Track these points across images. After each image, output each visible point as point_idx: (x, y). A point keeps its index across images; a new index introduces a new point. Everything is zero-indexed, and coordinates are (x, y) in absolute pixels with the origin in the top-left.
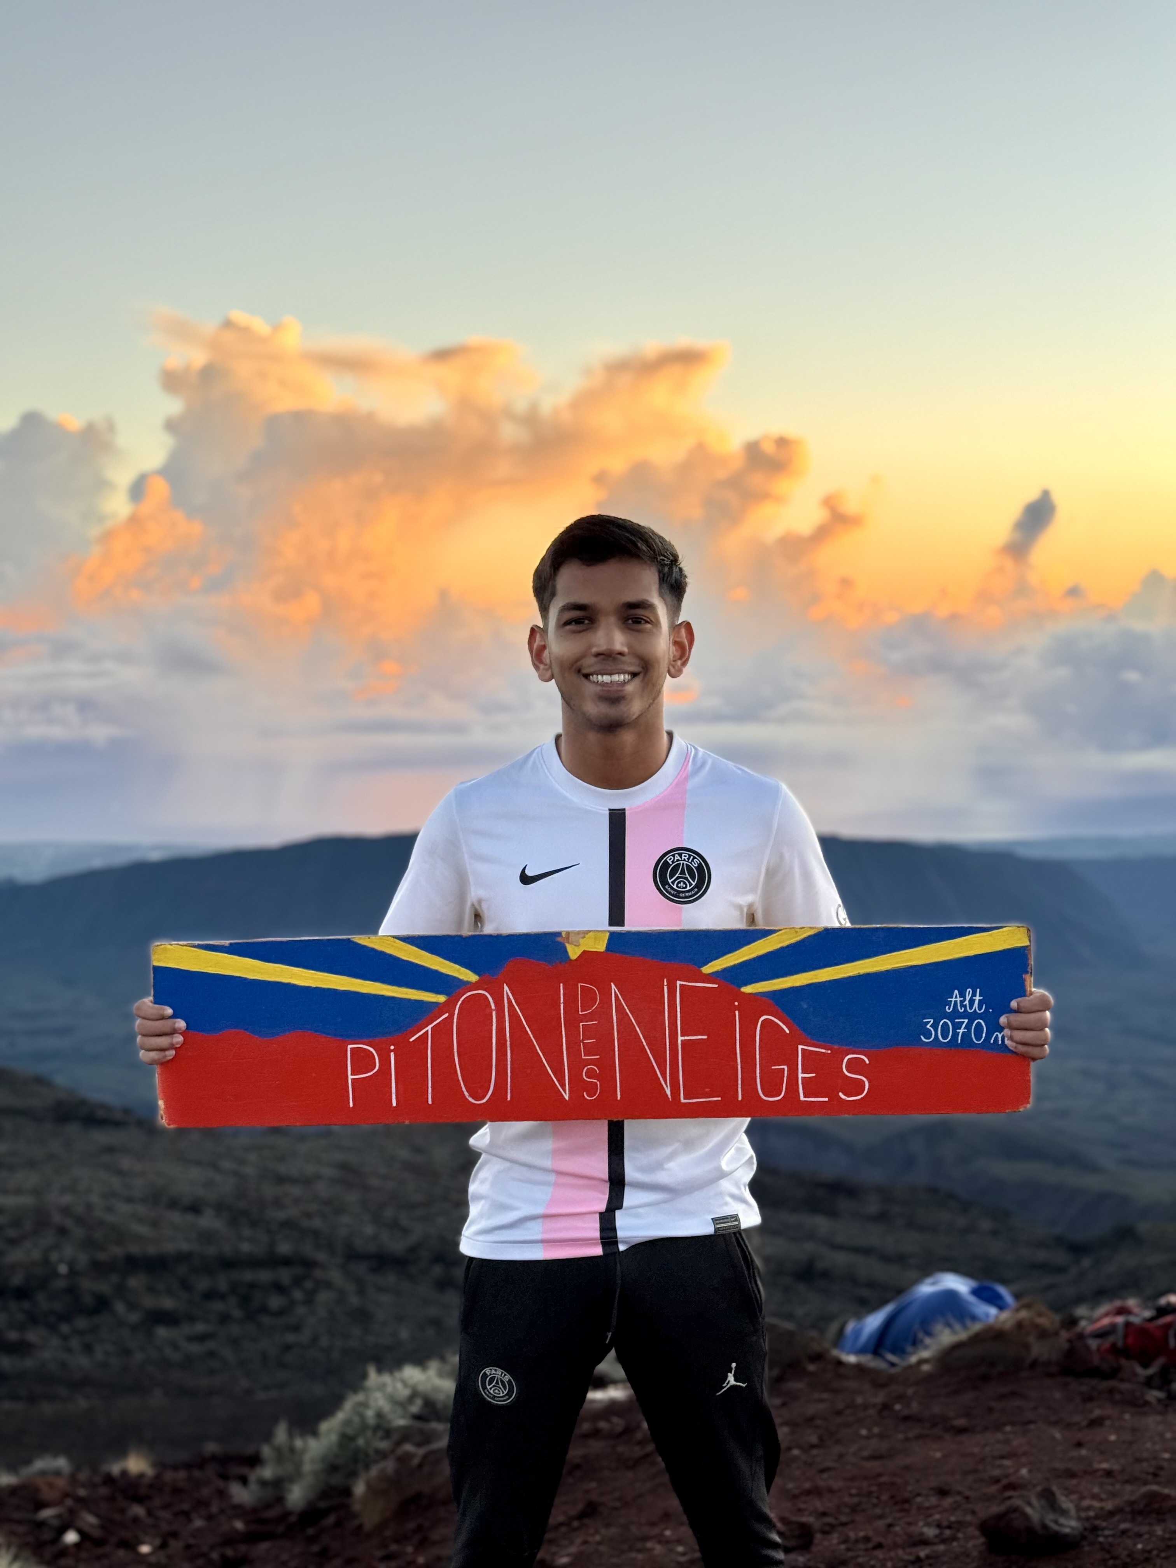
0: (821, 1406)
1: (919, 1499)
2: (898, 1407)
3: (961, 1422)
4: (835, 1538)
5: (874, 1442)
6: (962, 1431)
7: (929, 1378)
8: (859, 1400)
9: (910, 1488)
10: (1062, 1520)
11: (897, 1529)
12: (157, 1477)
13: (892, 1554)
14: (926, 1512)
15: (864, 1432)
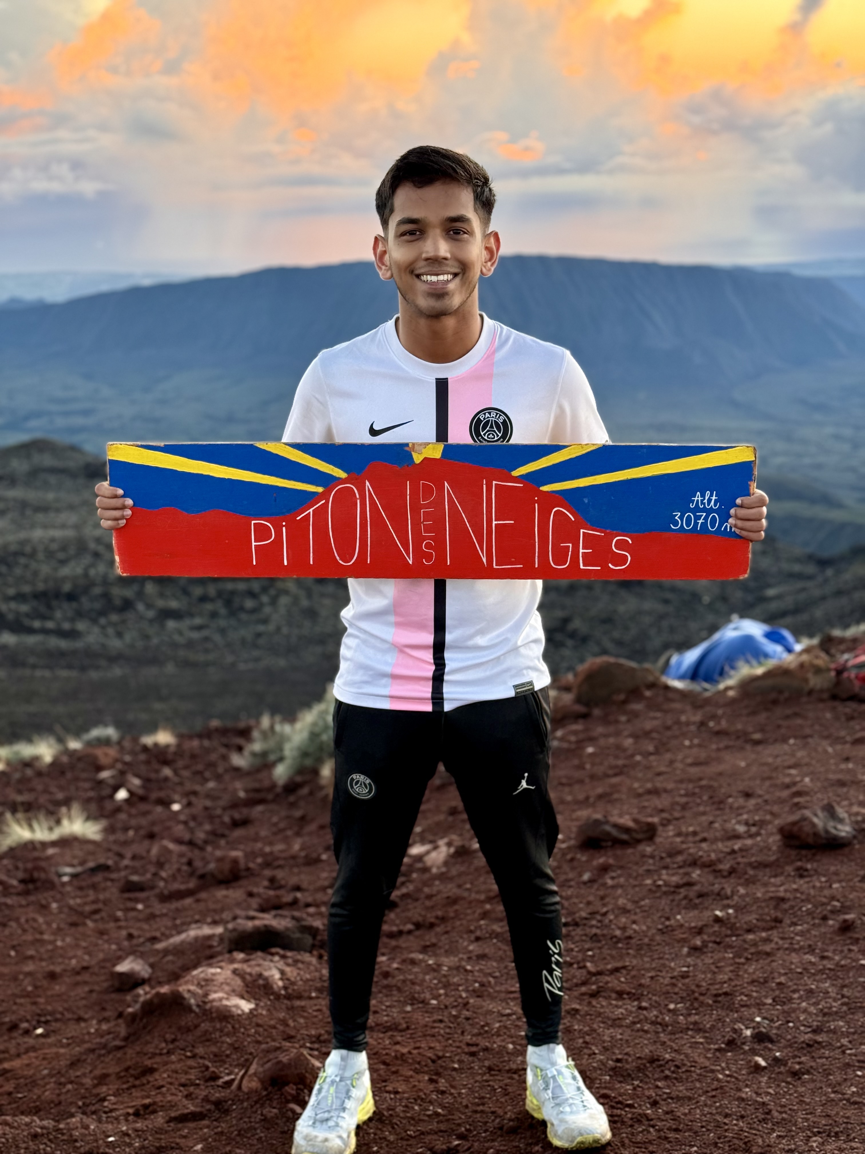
0: (656, 723)
1: (730, 800)
2: (711, 724)
3: (757, 736)
4: (671, 831)
5: (695, 750)
6: (758, 743)
7: (733, 701)
8: (683, 718)
9: (723, 790)
10: (840, 827)
11: (716, 825)
12: (179, 746)
13: (714, 847)
14: (738, 811)
15: (687, 743)
